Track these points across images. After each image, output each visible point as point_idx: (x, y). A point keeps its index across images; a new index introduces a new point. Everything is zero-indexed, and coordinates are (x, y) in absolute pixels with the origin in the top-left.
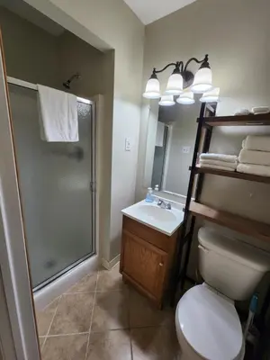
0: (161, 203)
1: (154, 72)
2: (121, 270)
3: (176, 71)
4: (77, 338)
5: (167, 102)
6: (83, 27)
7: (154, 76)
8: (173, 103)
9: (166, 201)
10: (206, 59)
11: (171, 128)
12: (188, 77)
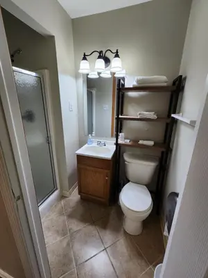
0: (99, 143)
1: (85, 55)
2: (80, 192)
3: (100, 57)
4: (61, 241)
5: (93, 75)
6: (33, 20)
7: (85, 58)
8: (97, 77)
9: (103, 141)
10: (117, 52)
11: (94, 92)
12: (107, 61)
